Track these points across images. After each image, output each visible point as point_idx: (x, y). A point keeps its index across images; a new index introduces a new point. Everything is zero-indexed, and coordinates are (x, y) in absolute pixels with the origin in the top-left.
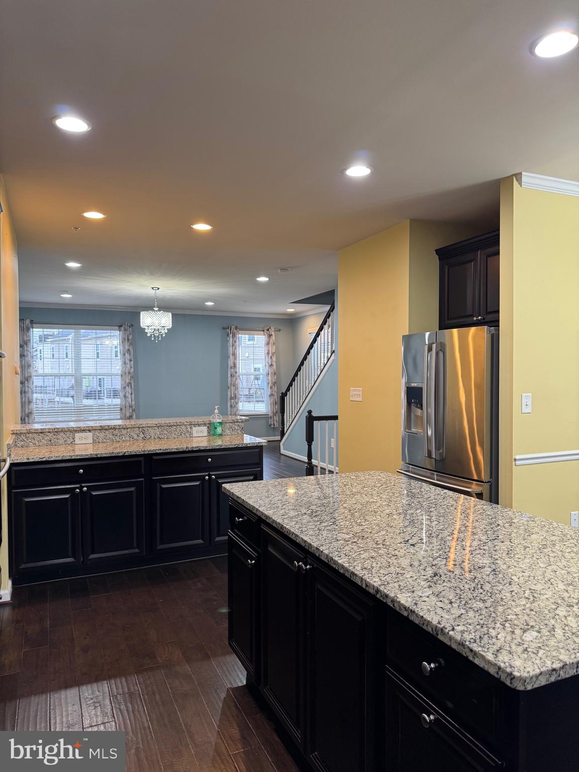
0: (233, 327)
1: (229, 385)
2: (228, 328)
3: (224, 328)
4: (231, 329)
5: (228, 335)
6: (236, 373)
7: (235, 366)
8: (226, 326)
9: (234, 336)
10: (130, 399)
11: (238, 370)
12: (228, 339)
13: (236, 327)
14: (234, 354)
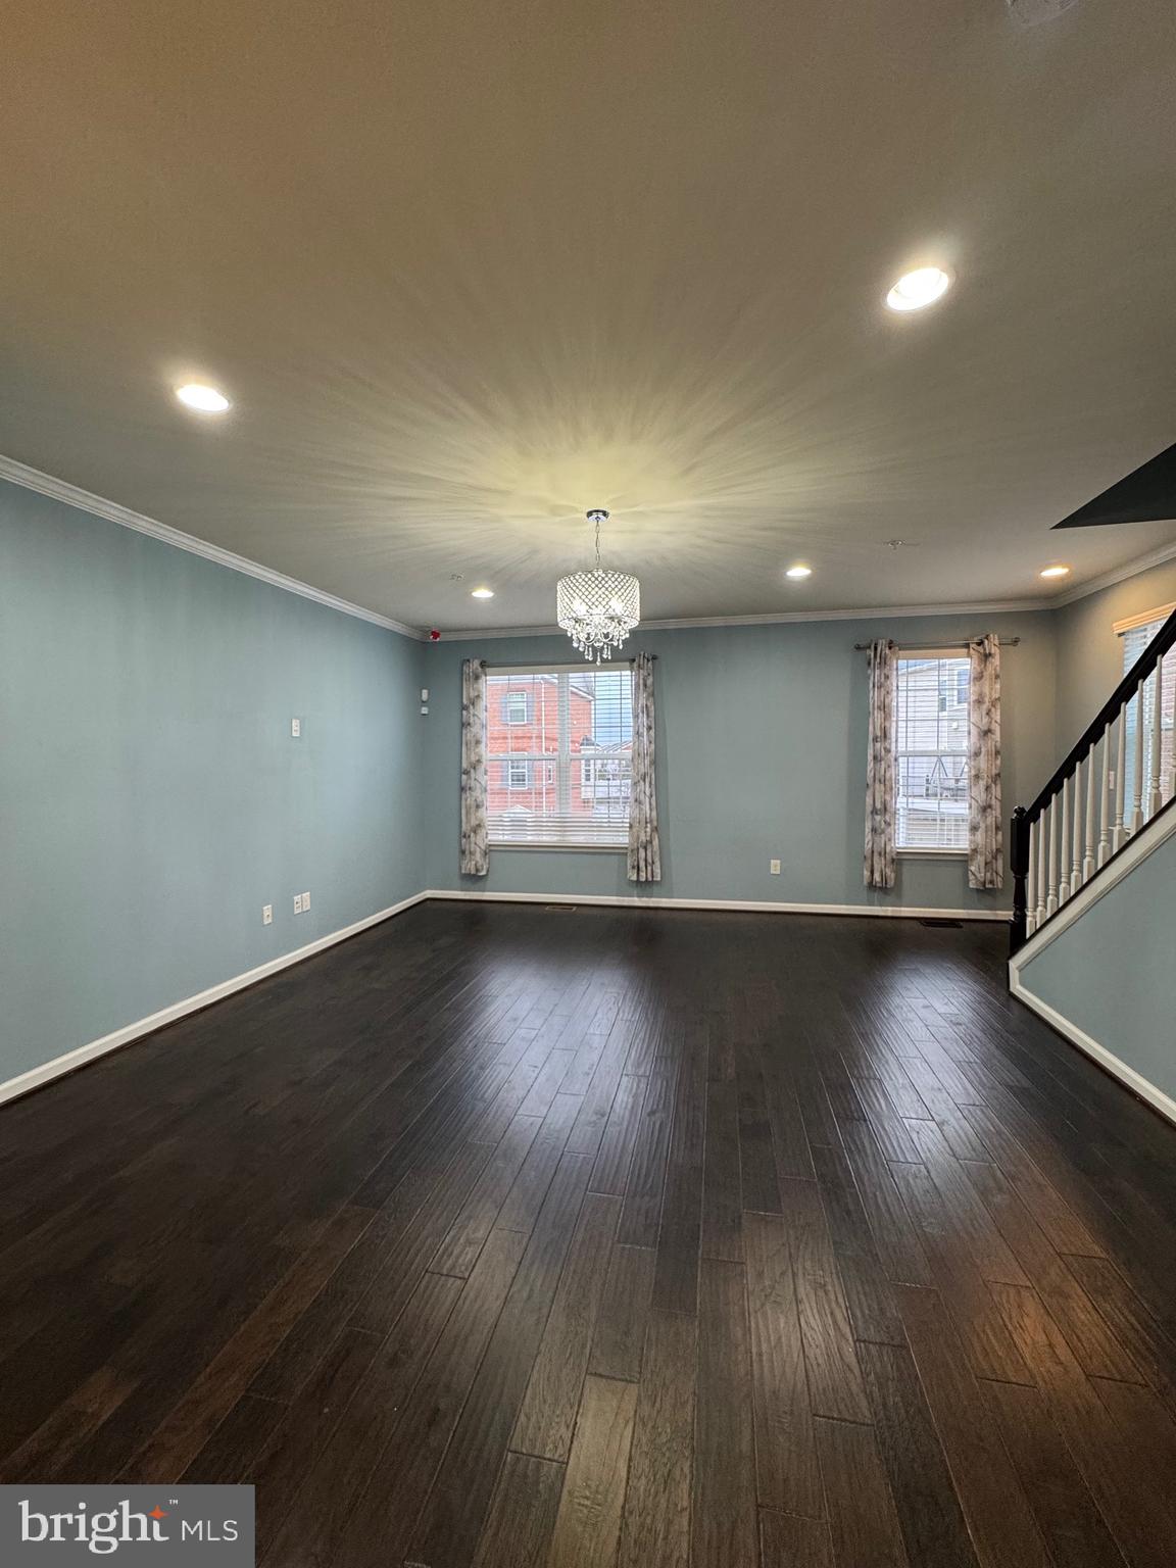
0: (882, 644)
1: (870, 781)
2: (869, 648)
3: (858, 648)
4: (876, 649)
5: (869, 664)
6: (888, 751)
7: (885, 735)
8: (863, 643)
9: (884, 662)
10: (648, 807)
11: (893, 745)
12: (869, 671)
13: (891, 642)
14: (884, 708)
